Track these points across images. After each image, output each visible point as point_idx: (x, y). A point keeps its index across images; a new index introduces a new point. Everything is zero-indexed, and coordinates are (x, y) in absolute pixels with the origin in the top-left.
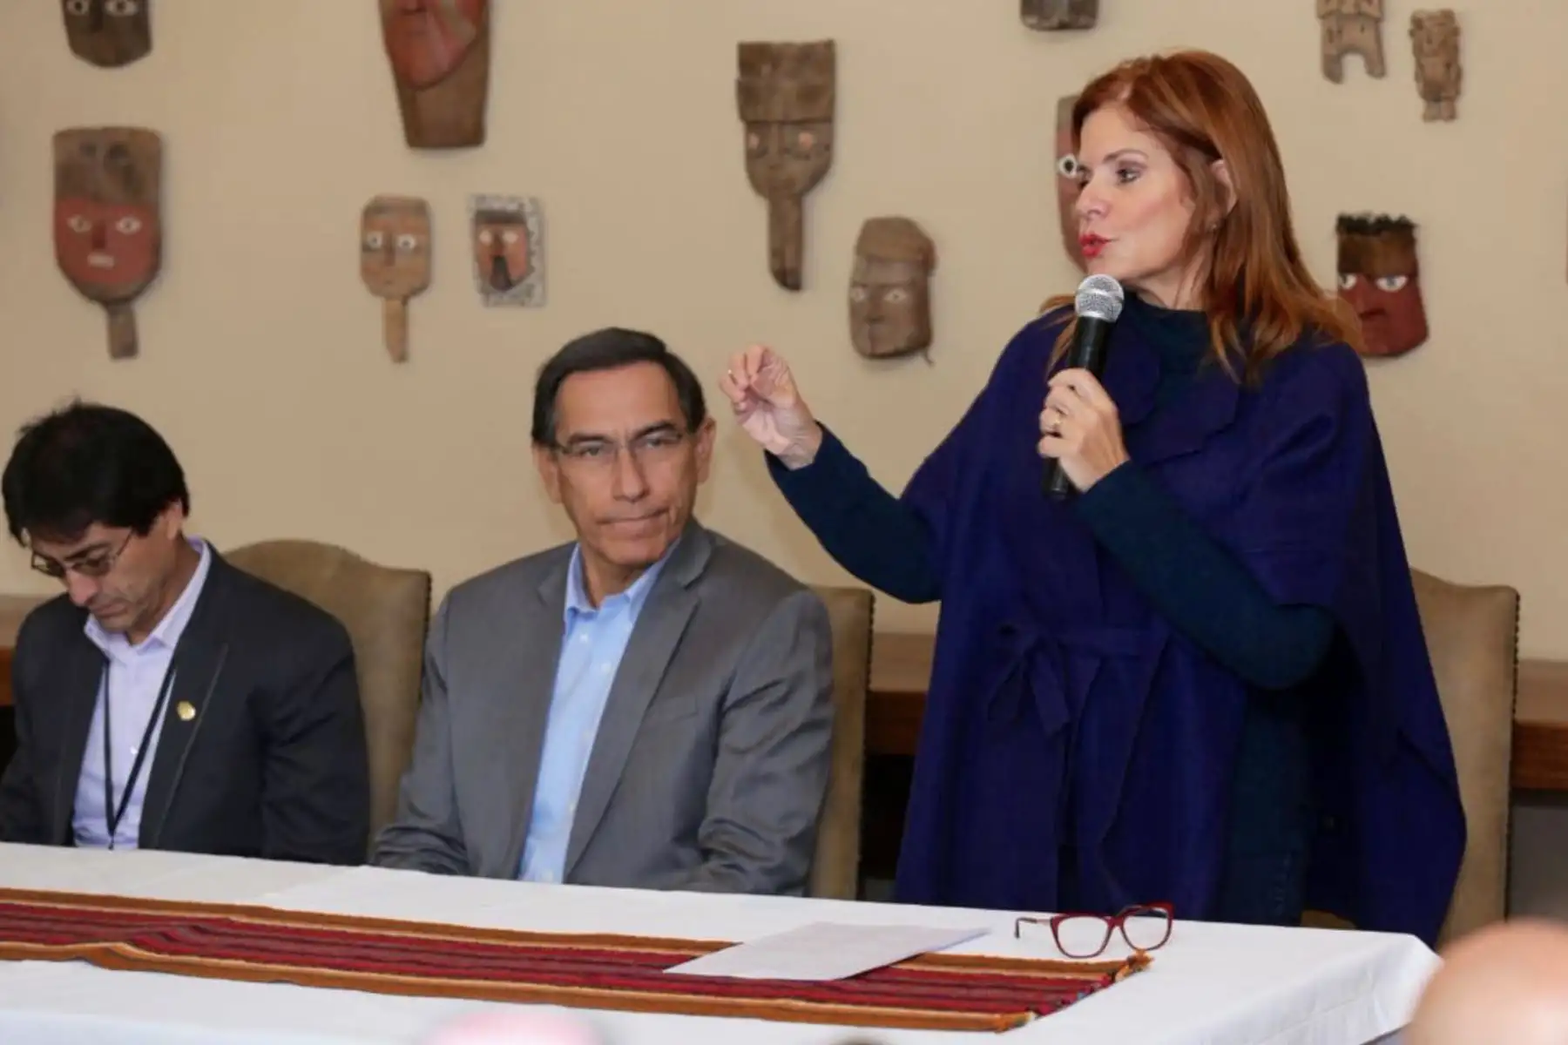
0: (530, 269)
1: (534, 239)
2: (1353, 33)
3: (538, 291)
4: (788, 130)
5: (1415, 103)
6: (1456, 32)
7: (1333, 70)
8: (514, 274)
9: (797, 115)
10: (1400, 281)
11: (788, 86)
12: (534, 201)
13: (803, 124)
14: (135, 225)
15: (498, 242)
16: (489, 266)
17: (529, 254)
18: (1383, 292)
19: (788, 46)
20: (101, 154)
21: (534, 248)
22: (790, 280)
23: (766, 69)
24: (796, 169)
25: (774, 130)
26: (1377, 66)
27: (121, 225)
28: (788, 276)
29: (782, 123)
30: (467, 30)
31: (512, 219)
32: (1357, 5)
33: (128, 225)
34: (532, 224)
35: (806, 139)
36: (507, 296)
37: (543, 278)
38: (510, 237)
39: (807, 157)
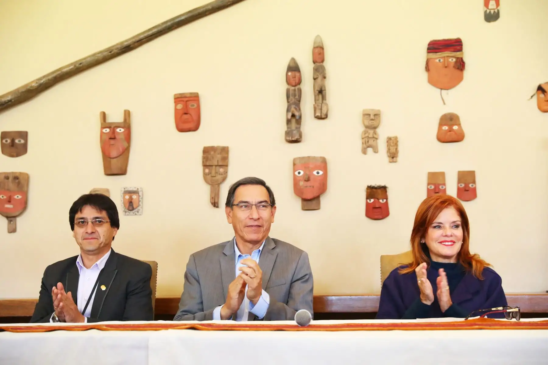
0: (139, 206)
1: (141, 197)
2: (371, 142)
3: (140, 212)
4: (218, 167)
5: (386, 159)
6: (397, 141)
7: (364, 152)
8: (135, 206)
9: (220, 164)
10: (385, 200)
11: (219, 156)
12: (141, 188)
13: (221, 166)
14: (20, 197)
15: (131, 198)
16: (127, 205)
17: (139, 201)
18: (381, 203)
19: (218, 147)
20: (10, 179)
21: (140, 199)
22: (216, 205)
23: (212, 153)
24: (219, 177)
25: (214, 167)
26: (376, 151)
27: (16, 197)
28: (215, 204)
29: (216, 166)
30: (125, 144)
31: (136, 192)
32: (373, 135)
33: (18, 197)
34: (140, 194)
35: (221, 170)
36: (131, 212)
37: (142, 208)
38: (135, 197)
39: (222, 175)
